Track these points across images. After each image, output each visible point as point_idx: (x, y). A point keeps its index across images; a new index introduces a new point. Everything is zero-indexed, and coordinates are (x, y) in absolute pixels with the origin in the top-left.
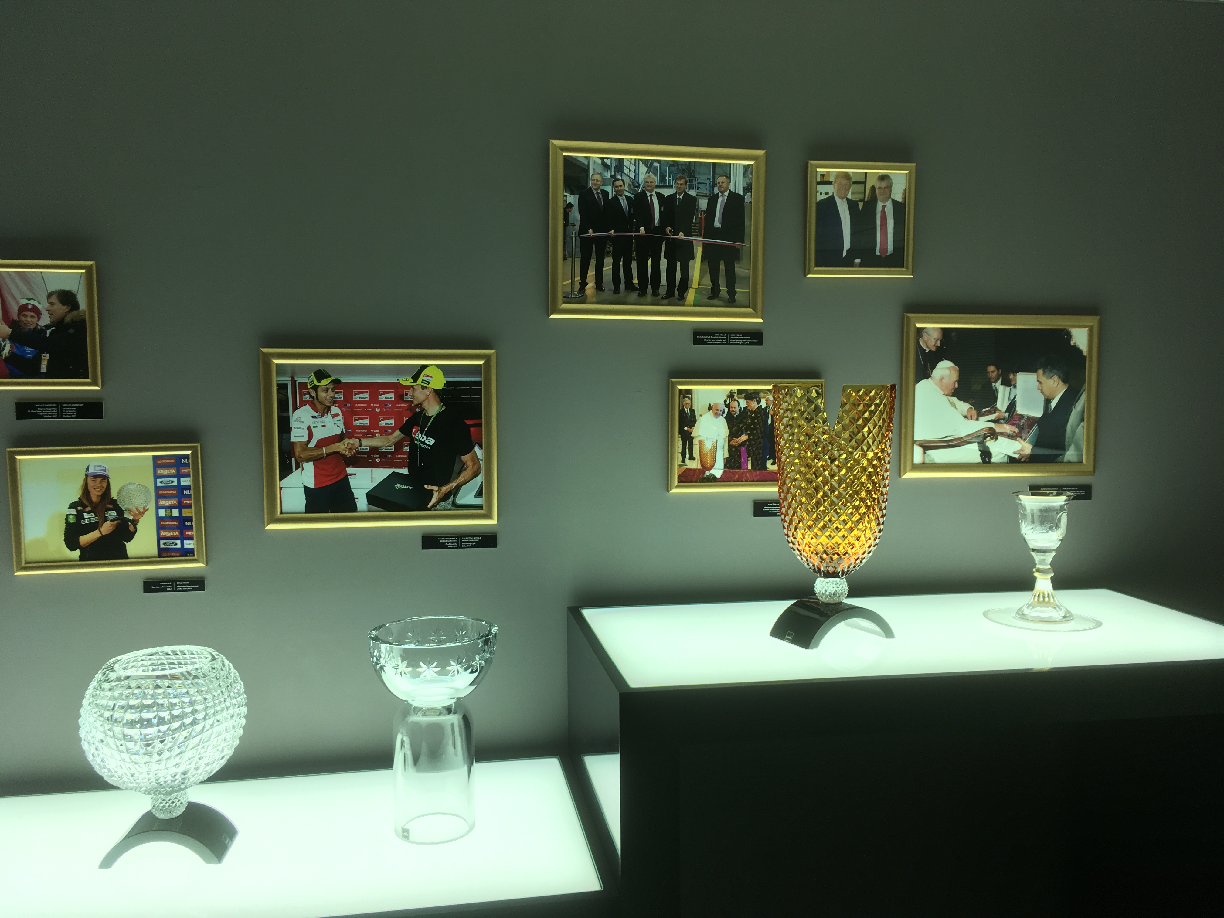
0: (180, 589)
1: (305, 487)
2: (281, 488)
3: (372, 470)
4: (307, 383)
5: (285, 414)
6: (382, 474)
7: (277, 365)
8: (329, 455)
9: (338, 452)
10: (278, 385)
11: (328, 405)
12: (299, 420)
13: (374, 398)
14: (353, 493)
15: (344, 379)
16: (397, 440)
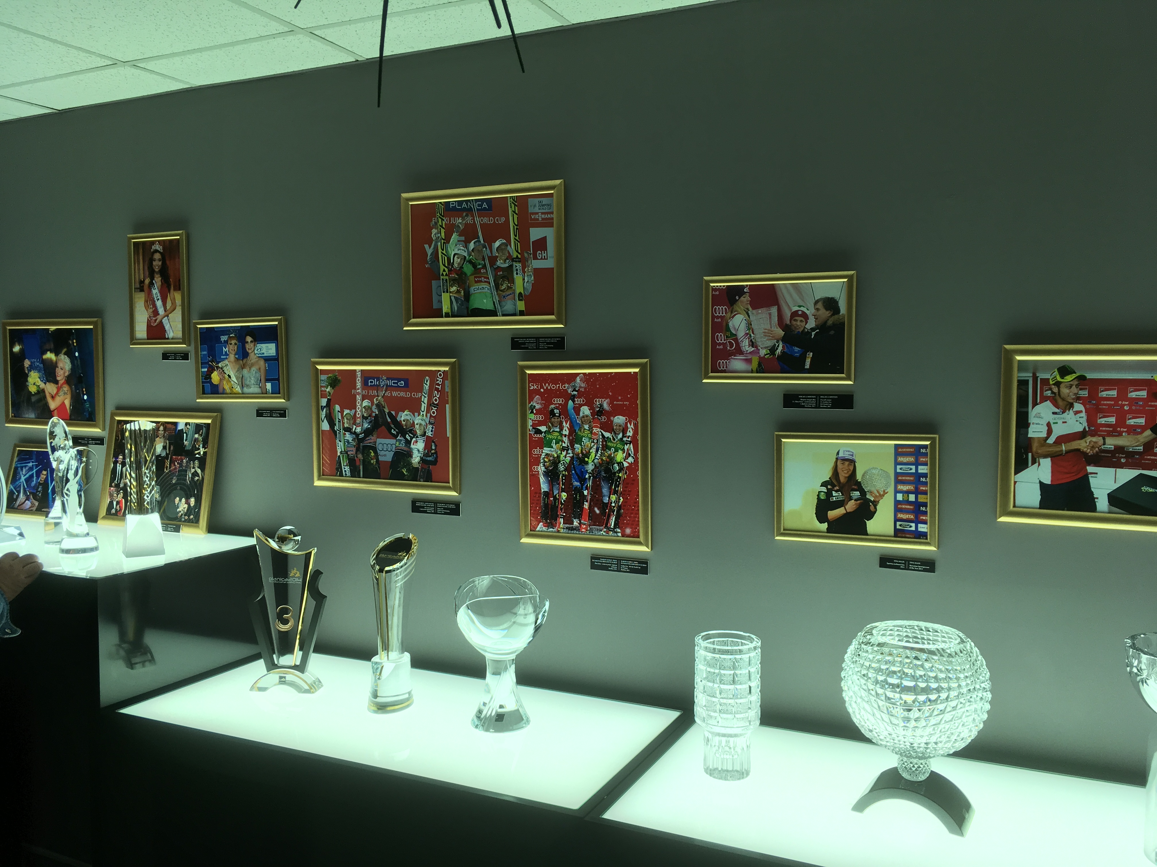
0: (912, 568)
1: (1041, 483)
2: (1015, 483)
3: (1116, 470)
4: (1048, 379)
5: (1024, 410)
6: (1127, 475)
7: (1019, 361)
8: (1068, 452)
9: (1078, 450)
10: (1019, 381)
11: (1071, 401)
12: (1038, 416)
13: (1122, 395)
14: (1092, 492)
15: (1089, 376)
16: (1147, 440)
